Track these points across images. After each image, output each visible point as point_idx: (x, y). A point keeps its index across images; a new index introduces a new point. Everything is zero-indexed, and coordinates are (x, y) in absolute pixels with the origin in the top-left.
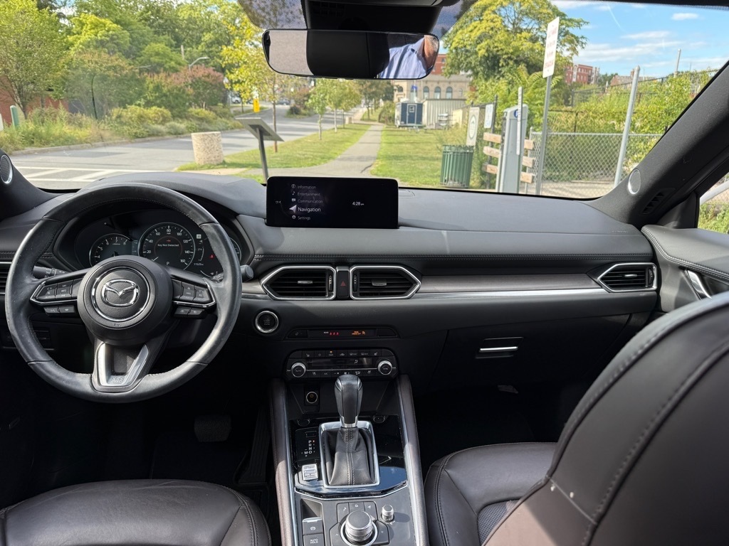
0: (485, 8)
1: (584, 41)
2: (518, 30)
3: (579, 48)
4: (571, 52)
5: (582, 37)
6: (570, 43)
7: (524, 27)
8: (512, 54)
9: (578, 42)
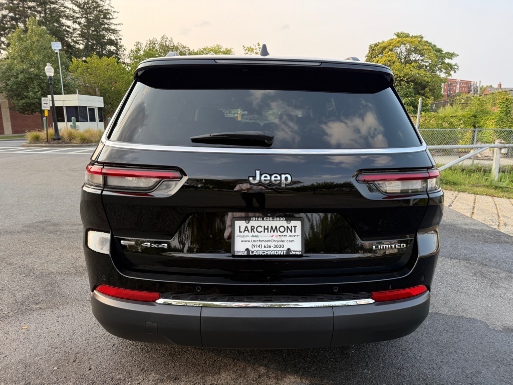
0: (385, 48)
1: (456, 67)
2: (408, 61)
3: (452, 72)
4: (447, 75)
5: (456, 65)
6: (445, 69)
7: (414, 59)
8: (404, 77)
9: (451, 68)
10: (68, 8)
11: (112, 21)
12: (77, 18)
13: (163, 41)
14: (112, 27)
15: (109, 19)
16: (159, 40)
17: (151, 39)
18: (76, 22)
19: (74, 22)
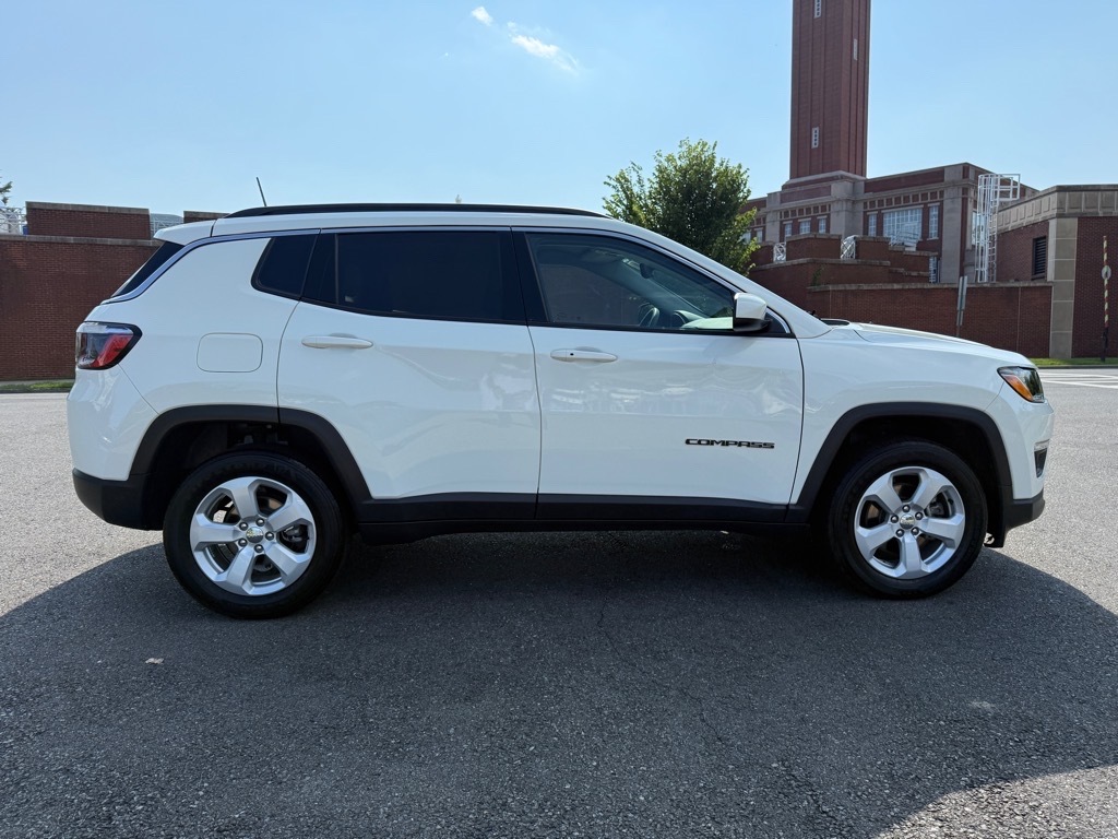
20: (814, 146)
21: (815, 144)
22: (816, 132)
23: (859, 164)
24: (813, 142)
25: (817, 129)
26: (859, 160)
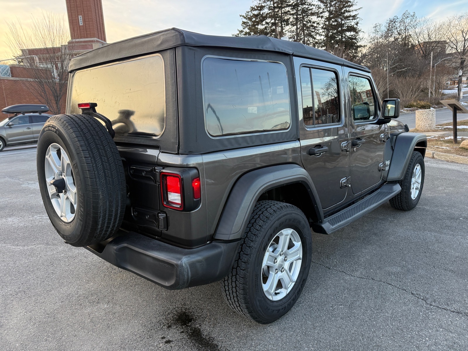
10: (314, 5)
11: (351, 9)
12: (321, 13)
13: (404, 17)
14: (352, 14)
15: (350, 6)
16: (400, 17)
17: (392, 18)
18: (319, 17)
19: (318, 17)
20: (80, 25)
21: (81, 24)
22: (80, 18)
23: (103, 36)
24: (80, 23)
25: (81, 16)
26: (102, 34)
